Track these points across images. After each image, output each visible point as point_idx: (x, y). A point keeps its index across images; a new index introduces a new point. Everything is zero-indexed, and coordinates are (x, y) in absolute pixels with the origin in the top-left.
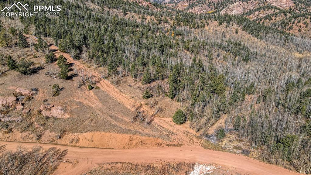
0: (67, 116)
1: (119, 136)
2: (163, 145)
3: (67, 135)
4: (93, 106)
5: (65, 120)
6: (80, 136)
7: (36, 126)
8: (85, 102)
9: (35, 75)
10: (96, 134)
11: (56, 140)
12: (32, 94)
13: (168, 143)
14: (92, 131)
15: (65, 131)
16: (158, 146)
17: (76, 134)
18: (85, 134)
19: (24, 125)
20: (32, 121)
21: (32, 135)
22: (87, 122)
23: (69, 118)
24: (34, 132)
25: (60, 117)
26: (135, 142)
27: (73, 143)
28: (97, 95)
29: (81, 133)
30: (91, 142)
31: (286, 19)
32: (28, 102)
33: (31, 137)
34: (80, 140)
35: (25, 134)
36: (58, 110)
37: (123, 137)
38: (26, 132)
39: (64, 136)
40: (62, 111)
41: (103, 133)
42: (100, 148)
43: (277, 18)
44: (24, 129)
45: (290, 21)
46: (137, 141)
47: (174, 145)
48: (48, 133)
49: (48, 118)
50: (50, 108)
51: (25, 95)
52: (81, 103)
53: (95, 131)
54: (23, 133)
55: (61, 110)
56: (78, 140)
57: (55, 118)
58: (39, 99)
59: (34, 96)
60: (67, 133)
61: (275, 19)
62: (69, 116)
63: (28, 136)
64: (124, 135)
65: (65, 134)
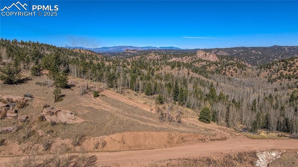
0: (80, 120)
1: (155, 134)
2: (207, 140)
3: (87, 140)
4: (107, 110)
5: (79, 125)
6: (106, 138)
7: (40, 134)
8: (97, 107)
9: (23, 84)
10: (127, 134)
11: (73, 148)
12: (26, 101)
13: (211, 138)
14: (120, 132)
15: (83, 136)
16: (203, 142)
17: (100, 138)
18: (113, 136)
19: (22, 134)
20: (32, 129)
21: (36, 145)
22: (109, 124)
23: (83, 123)
24: (38, 142)
25: (71, 122)
26: (176, 140)
27: (98, 148)
28: (106, 101)
29: (107, 136)
30: (122, 144)
31: (218, 67)
32: (21, 109)
33: (36, 148)
34: (107, 143)
35: (24, 145)
36: (67, 114)
37: (160, 135)
38: (27, 143)
39: (83, 141)
40: (73, 115)
41: (135, 133)
42: (136, 150)
43: (211, 68)
44: (23, 139)
45: (222, 69)
46: (178, 138)
47: (218, 140)
48: (59, 142)
49: (54, 124)
50: (56, 112)
51: (18, 102)
52: (92, 108)
53: (123, 131)
54: (22, 144)
55: (71, 114)
56: (104, 144)
57: (65, 124)
58: (37, 105)
59: (30, 103)
60: (87, 137)
61: (210, 69)
62: (83, 121)
63: (31, 148)
64: (160, 133)
65: (85, 139)
